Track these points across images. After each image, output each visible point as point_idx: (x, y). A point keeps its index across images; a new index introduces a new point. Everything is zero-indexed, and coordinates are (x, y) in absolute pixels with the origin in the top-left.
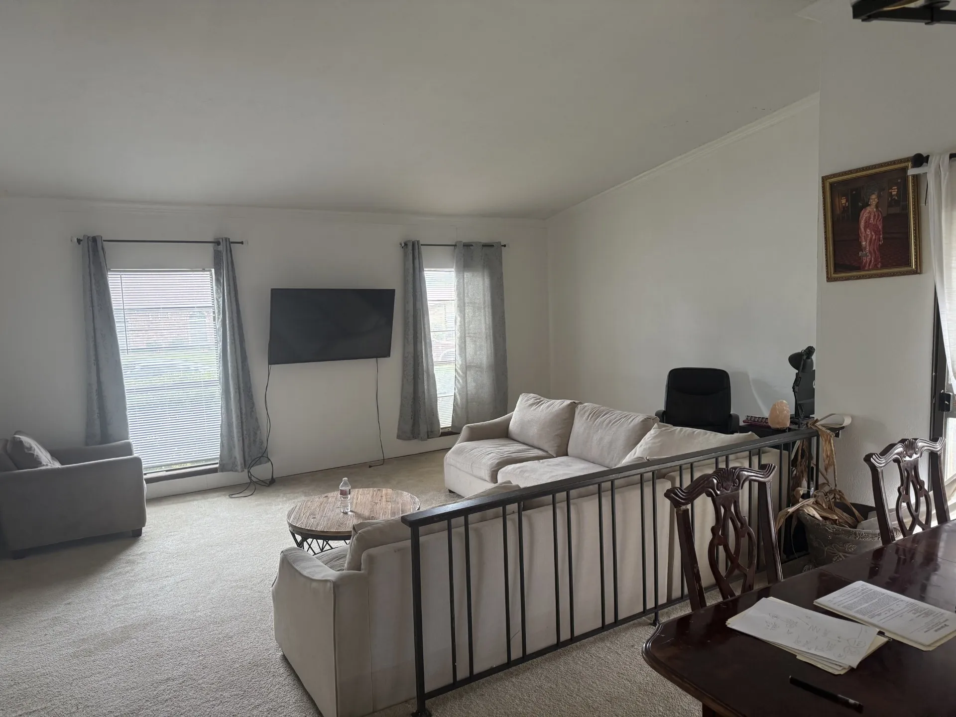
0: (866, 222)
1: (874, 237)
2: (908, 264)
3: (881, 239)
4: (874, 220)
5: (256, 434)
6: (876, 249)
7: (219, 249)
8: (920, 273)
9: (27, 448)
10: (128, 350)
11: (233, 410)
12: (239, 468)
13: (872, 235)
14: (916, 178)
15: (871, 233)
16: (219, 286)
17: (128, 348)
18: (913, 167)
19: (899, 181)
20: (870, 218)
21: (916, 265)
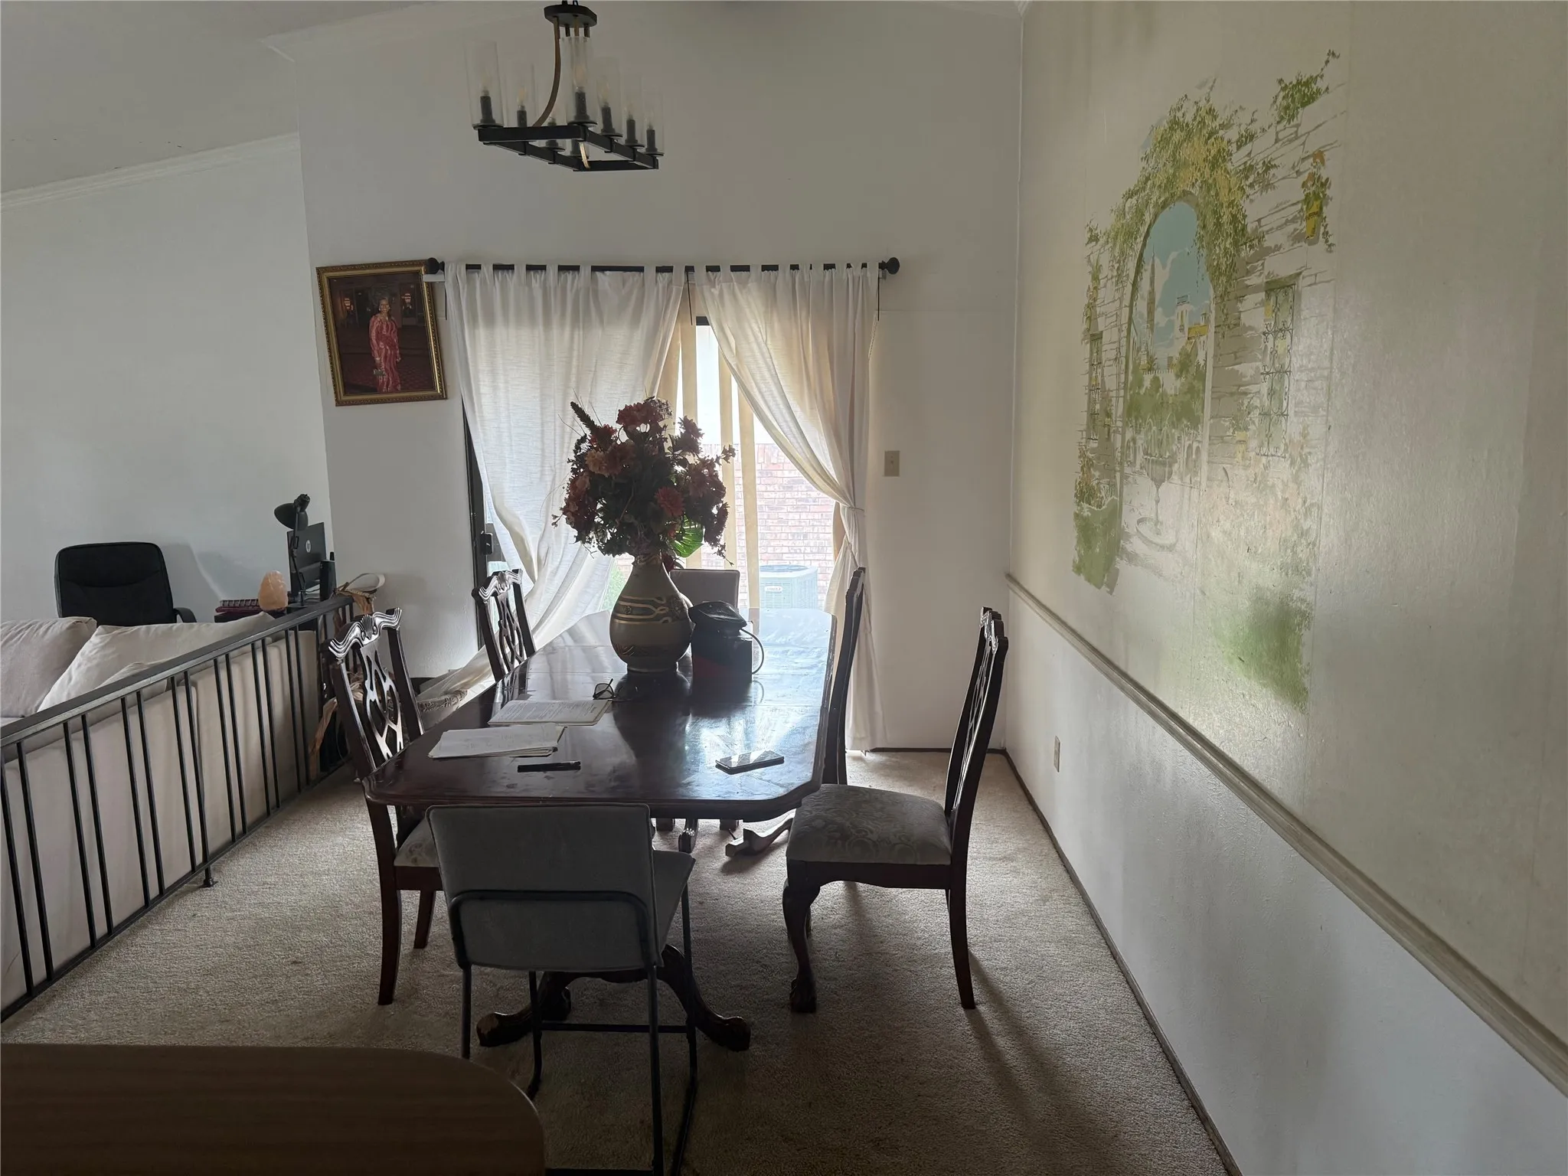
0: (378, 333)
1: (389, 352)
2: (433, 388)
3: (398, 355)
4: (387, 331)
6: (392, 367)
8: (446, 398)
13: (387, 350)
14: (431, 285)
15: (385, 347)
18: (426, 273)
19: (412, 287)
20: (382, 328)
21: (441, 388)
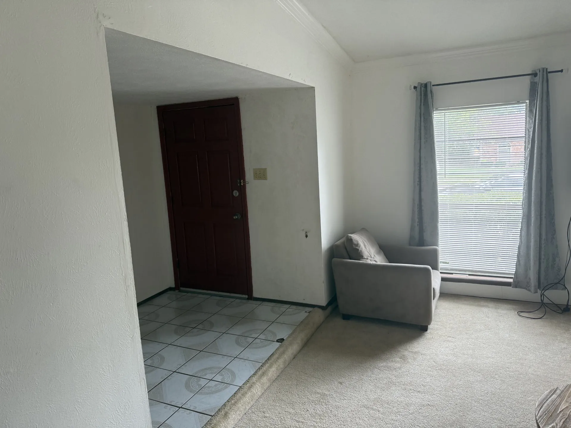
5: (554, 260)
7: (535, 81)
9: (355, 245)
10: (445, 174)
11: (532, 235)
12: (532, 289)
16: (532, 117)
17: (446, 173)
